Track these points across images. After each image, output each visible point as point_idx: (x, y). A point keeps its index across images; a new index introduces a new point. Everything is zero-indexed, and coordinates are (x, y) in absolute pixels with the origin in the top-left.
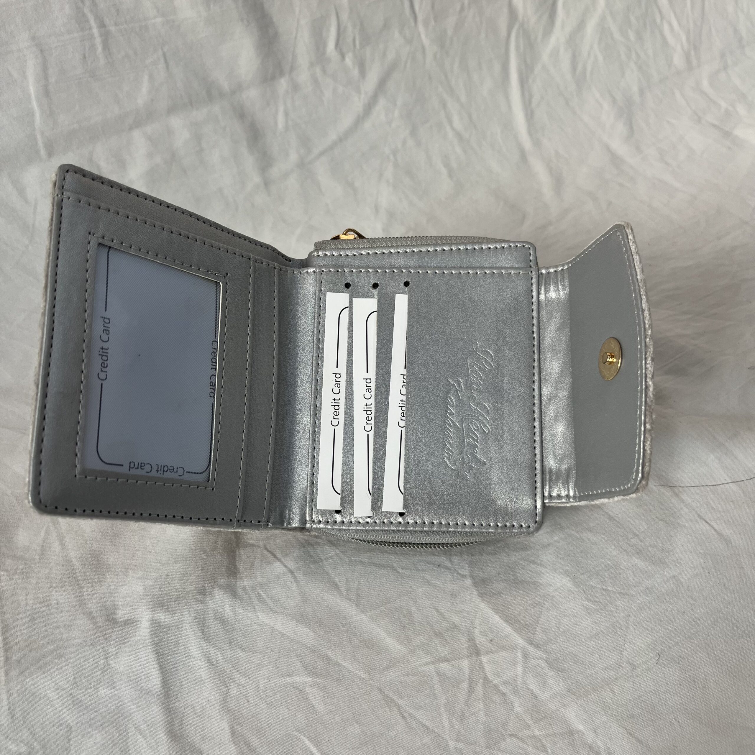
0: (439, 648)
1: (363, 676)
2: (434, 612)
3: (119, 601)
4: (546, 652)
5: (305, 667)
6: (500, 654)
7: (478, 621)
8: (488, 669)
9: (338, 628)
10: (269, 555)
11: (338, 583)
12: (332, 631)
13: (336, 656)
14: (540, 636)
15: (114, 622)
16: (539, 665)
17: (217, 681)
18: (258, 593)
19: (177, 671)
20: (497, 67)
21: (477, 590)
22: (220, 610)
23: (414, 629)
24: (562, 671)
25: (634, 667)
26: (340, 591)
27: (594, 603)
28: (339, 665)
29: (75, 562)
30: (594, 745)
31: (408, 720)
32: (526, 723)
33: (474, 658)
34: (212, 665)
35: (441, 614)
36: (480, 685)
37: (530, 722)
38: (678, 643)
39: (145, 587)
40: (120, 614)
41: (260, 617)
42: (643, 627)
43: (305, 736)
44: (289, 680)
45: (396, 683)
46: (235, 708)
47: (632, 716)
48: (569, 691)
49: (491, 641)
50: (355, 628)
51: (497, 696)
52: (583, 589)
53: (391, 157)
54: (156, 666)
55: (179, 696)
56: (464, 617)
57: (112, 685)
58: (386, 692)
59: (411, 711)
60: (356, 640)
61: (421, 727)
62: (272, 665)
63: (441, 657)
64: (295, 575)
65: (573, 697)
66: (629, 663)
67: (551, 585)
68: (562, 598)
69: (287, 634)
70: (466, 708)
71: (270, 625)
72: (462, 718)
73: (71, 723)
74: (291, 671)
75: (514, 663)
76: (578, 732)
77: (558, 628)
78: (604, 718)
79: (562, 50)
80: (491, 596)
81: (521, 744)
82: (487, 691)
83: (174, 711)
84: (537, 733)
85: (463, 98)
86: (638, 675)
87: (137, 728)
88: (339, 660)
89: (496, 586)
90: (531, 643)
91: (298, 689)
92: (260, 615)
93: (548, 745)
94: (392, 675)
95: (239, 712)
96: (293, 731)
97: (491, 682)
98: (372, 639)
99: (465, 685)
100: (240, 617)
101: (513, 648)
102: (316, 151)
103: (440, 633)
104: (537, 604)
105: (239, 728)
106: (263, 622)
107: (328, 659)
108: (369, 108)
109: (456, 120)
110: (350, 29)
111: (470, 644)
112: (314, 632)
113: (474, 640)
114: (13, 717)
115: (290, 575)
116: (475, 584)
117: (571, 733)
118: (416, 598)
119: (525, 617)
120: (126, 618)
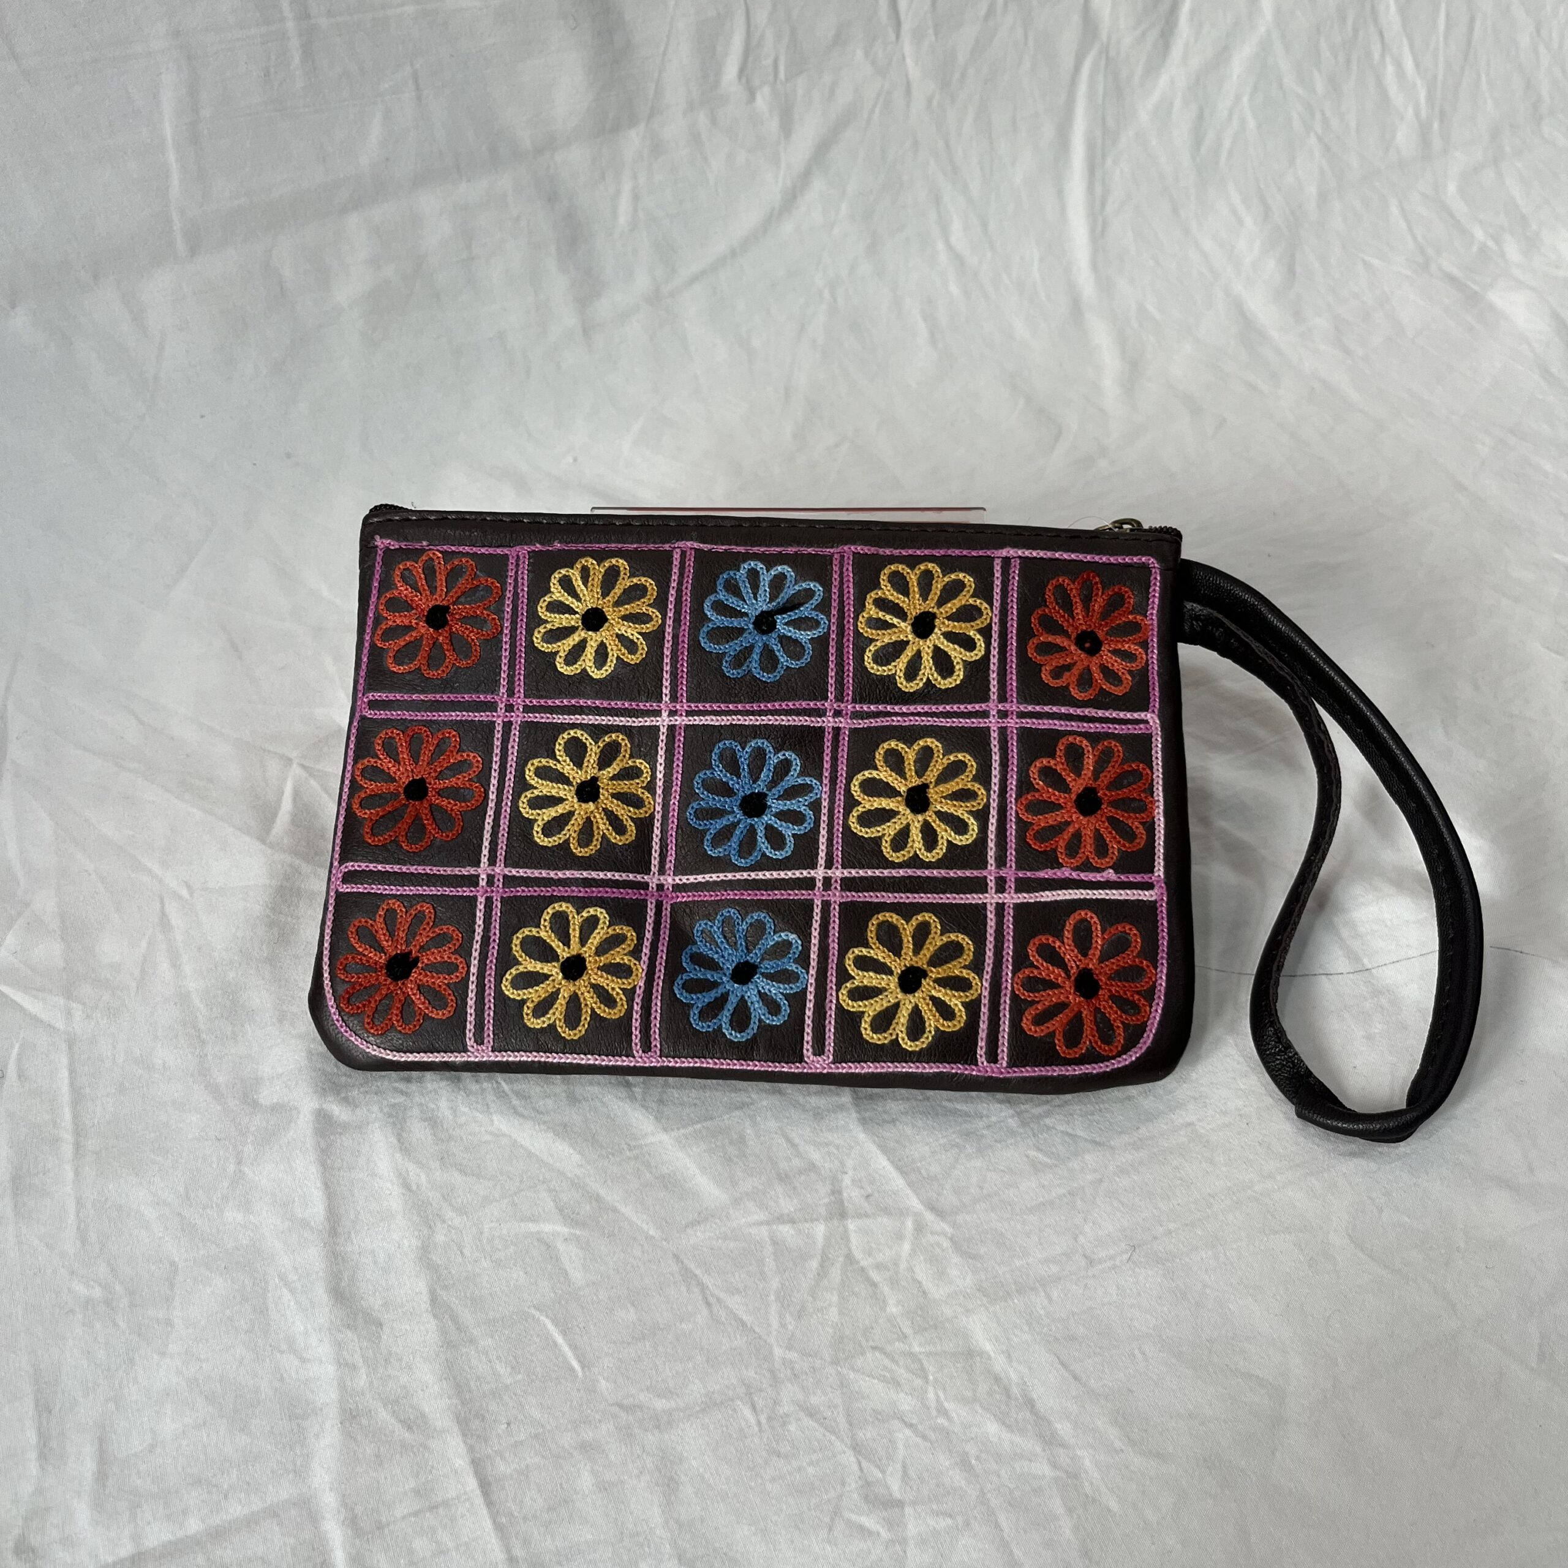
0: (781, 1201)
1: (652, 1232)
2: (782, 1141)
3: (265, 1070)
4: (954, 1225)
5: (561, 1210)
6: (879, 1219)
7: (851, 1162)
8: (855, 1241)
9: (621, 1152)
12: (610, 1156)
13: (612, 1196)
14: (948, 1198)
15: (255, 1105)
16: (938, 1244)
17: (415, 1218)
20: (1048, 132)
21: (858, 1113)
23: (745, 1165)
24: (975, 1257)
25: (1091, 1262)
26: (633, 1092)
27: (1046, 1154)
28: (615, 1210)
29: (197, 1002)
30: (1003, 1375)
31: (715, 1310)
32: (903, 1333)
33: (836, 1222)
34: (410, 1190)
35: (794, 1145)
36: (838, 1265)
37: (908, 1331)
38: (1170, 1232)
40: (265, 1093)
41: (496, 1122)
42: (1121, 1202)
43: (547, 1317)
44: (533, 1227)
45: (705, 1249)
46: (440, 1262)
47: (1072, 1338)
48: (979, 1290)
49: (868, 1197)
50: (649, 1154)
51: (863, 1286)
53: (826, 293)
54: (319, 1184)
55: (353, 1235)
56: (829, 1153)
57: (246, 1206)
58: (685, 1261)
59: (722, 1295)
60: (648, 1175)
61: (733, 1322)
62: (506, 1201)
63: (782, 1215)
65: (985, 1300)
66: (1085, 1256)
68: (996, 1141)
69: (538, 1153)
70: (810, 1299)
71: (510, 1136)
72: (800, 1314)
73: (177, 1259)
74: (537, 1214)
75: (900, 1237)
76: (982, 1354)
77: (981, 1188)
78: (1027, 1337)
79: (1178, 103)
80: (879, 1124)
81: (887, 1362)
82: (847, 1277)
83: (343, 1258)
84: (916, 1349)
85: (975, 188)
86: (1094, 1276)
87: (282, 1277)
88: (617, 1204)
90: (932, 1208)
91: (546, 1243)
92: (496, 1118)
93: (930, 1368)
94: (699, 1236)
95: (446, 1269)
96: (529, 1307)
97: (858, 1262)
98: (675, 1174)
99: (814, 1264)
100: (463, 1119)
101: (902, 1213)
102: (685, 273)
103: (786, 1176)
104: (953, 1145)
105: (443, 1294)
106: (500, 1130)
107: (598, 1199)
108: (791, 198)
109: (956, 227)
110: (769, 41)
111: (833, 1198)
112: (581, 1154)
113: (840, 1192)
114: (83, 1240)
116: (857, 1102)
117: (970, 1354)
118: (755, 1116)
119: (929, 1164)
120: (275, 1101)
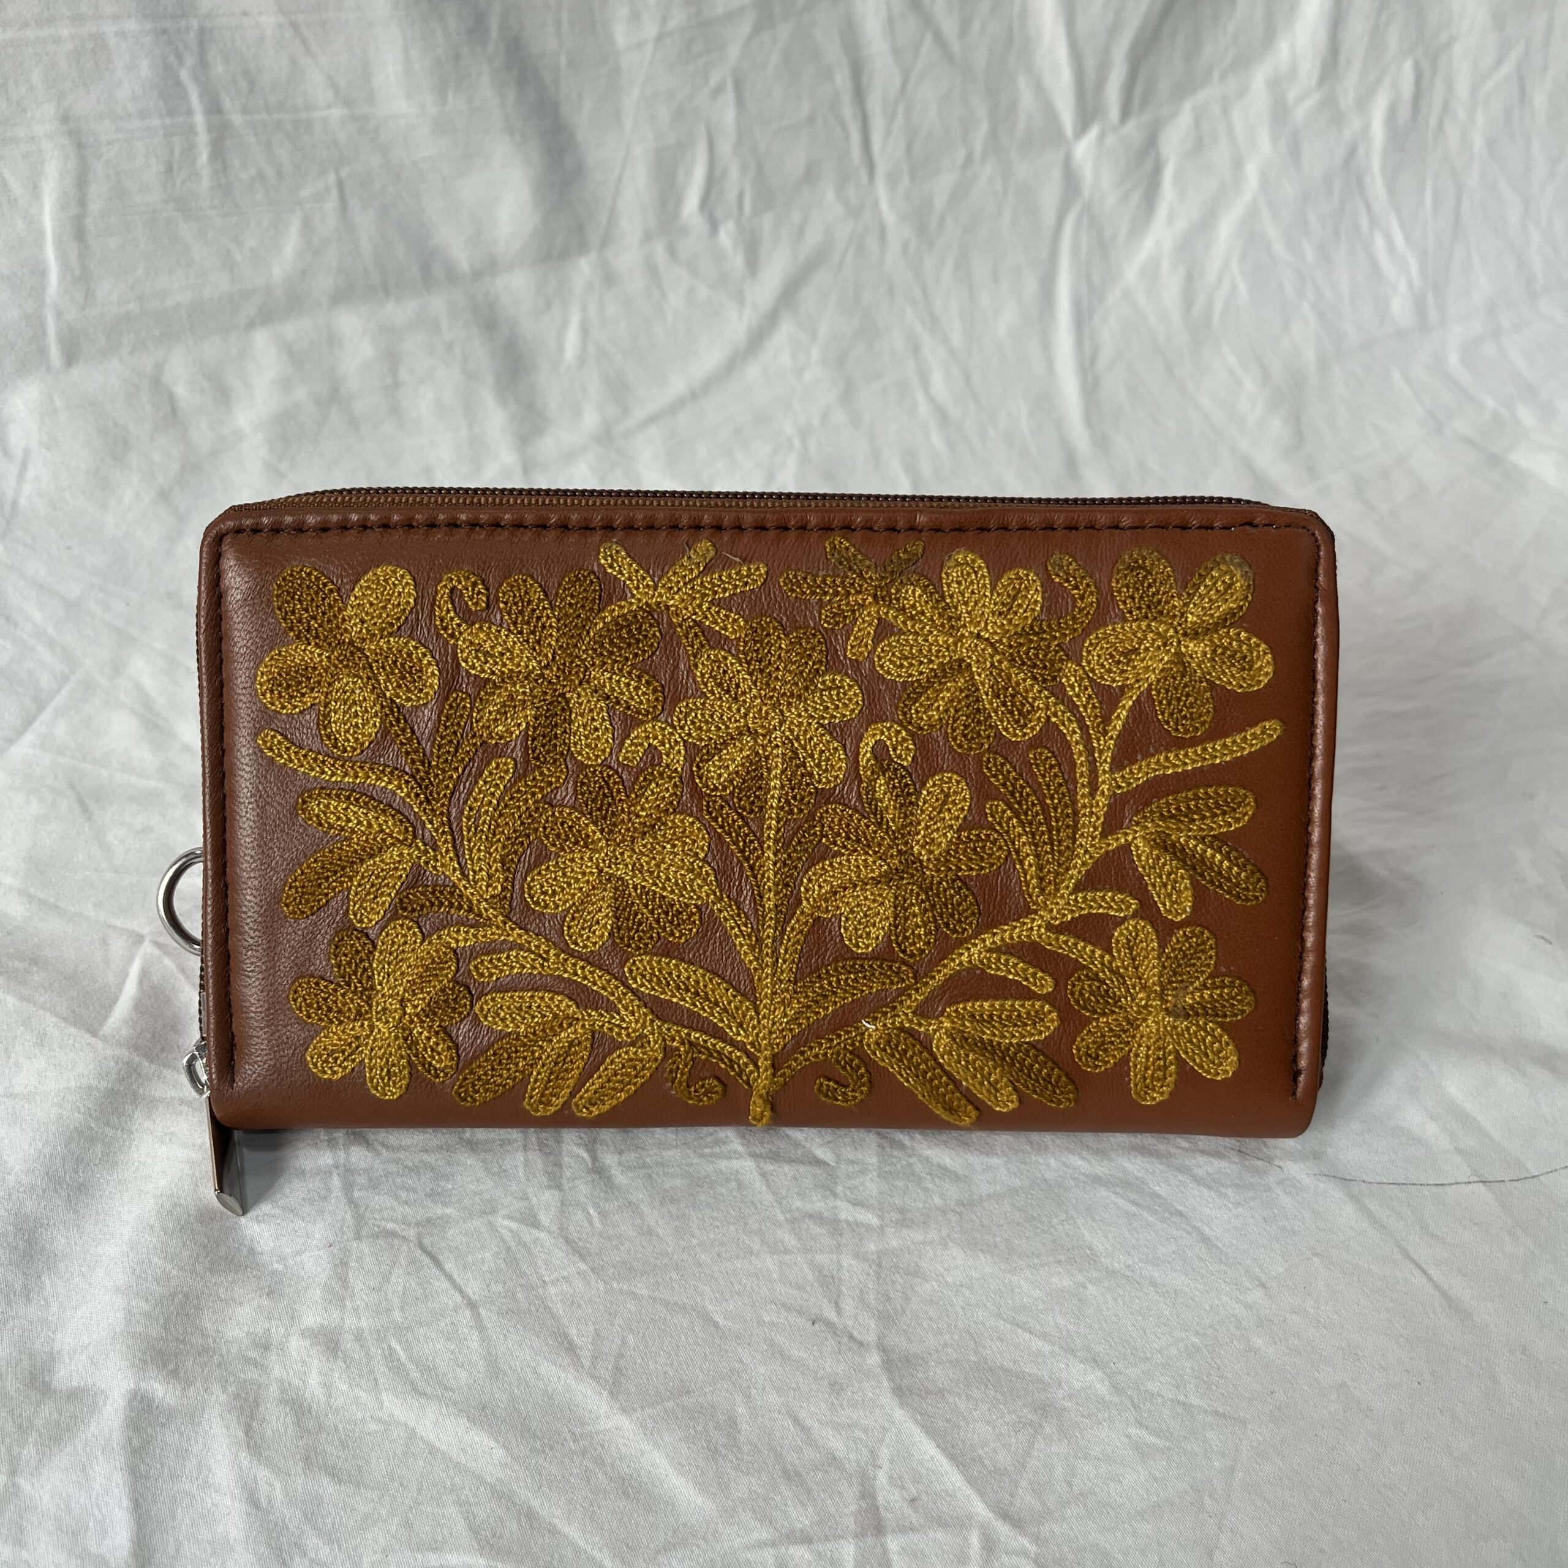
0: (791, 1509)
2: (789, 1423)
3: (64, 1341)
4: (1038, 1539)
5: (475, 1531)
6: (931, 1534)
7: (886, 1451)
9: (562, 1444)
10: (426, 1260)
11: (575, 1338)
12: (547, 1450)
13: (549, 1508)
14: (1025, 1500)
15: (46, 1390)
17: (263, 1550)
18: (390, 1347)
19: (173, 1517)
20: (1031, 285)
21: (891, 1380)
22: (296, 1382)
23: (737, 1459)
26: (579, 1357)
27: (1155, 1432)
28: (553, 1531)
33: (870, 1540)
34: (258, 1509)
35: (803, 1428)
39: (129, 1313)
40: (62, 1373)
41: (386, 1404)
44: (434, 1559)
49: (913, 1500)
50: (603, 1446)
52: (1131, 1398)
53: (796, 442)
54: (125, 1502)
56: (854, 1439)
57: (18, 1536)
60: (600, 1476)
62: (396, 1520)
63: (793, 1531)
64: (478, 1313)
67: (1060, 1384)
68: (1083, 1416)
69: (444, 1448)
71: (406, 1424)
74: (440, 1539)
75: (963, 1560)
77: (1070, 1484)
79: (1165, 264)
80: (920, 1396)
85: (956, 338)
88: (555, 1521)
89: (935, 1373)
90: (1005, 1516)
92: (384, 1397)
98: (639, 1475)
100: (339, 1402)
101: (963, 1523)
102: (640, 413)
103: (798, 1474)
104: (1025, 1425)
106: (392, 1415)
107: (530, 1515)
108: (757, 338)
109: (937, 380)
110: (734, 174)
111: (864, 1504)
112: (507, 1449)
113: (873, 1496)
115: (468, 1313)
116: (888, 1365)
118: (749, 1387)
119: (994, 1451)
120: (75, 1384)
